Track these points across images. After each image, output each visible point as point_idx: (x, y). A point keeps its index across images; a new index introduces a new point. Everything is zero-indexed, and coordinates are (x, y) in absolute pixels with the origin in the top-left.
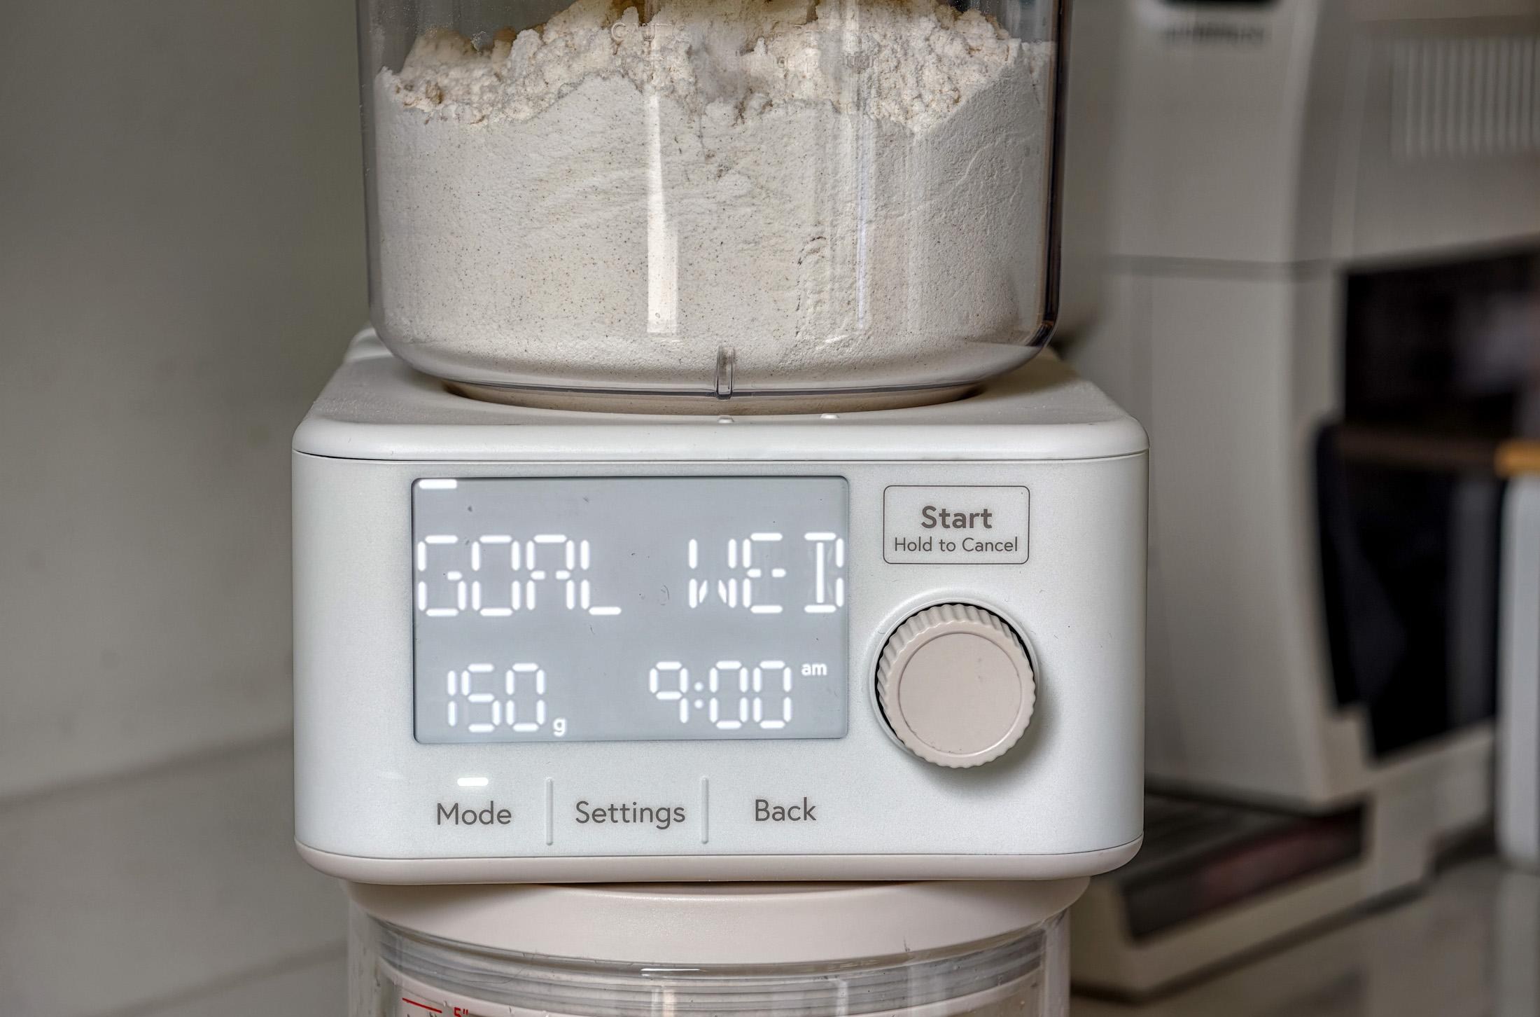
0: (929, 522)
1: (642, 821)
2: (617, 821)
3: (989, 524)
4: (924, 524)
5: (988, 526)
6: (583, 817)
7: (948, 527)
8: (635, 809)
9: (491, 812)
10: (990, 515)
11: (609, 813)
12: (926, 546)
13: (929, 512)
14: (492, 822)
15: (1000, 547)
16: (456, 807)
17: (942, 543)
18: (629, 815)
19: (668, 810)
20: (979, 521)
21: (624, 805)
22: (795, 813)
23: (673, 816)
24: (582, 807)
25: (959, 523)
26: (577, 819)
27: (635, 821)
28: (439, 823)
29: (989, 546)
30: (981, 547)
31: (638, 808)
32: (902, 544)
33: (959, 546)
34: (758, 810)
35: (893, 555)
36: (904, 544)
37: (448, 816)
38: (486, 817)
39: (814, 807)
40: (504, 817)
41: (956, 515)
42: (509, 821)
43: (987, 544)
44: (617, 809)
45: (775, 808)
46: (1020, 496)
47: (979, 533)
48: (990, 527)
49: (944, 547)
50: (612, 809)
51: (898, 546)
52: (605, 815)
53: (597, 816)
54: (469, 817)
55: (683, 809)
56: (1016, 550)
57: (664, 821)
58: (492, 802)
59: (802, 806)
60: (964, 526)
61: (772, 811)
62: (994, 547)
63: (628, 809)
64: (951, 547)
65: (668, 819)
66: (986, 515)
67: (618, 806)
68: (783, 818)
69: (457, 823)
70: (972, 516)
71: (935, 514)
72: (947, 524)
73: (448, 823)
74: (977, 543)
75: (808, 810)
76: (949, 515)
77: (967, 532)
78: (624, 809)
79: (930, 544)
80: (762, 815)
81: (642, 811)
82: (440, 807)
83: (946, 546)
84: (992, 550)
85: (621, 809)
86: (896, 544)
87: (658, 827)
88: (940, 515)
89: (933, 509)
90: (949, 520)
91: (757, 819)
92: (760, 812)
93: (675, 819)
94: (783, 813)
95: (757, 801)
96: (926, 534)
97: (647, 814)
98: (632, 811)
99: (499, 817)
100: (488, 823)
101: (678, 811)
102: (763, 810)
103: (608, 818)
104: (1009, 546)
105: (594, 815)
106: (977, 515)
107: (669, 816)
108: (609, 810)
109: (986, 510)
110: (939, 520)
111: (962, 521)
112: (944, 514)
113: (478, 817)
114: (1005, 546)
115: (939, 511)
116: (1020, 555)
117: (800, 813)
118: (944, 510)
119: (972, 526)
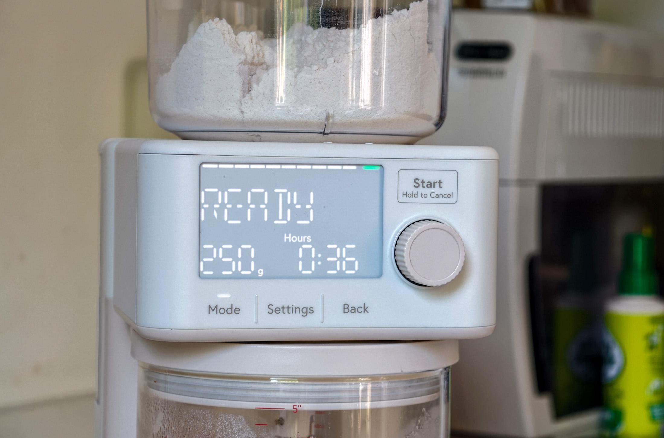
0: (417, 185)
1: (296, 313)
2: (285, 313)
3: (441, 186)
4: (414, 186)
5: (440, 187)
6: (271, 311)
7: (424, 187)
8: (293, 308)
9: (232, 309)
10: (442, 182)
11: (282, 310)
12: (415, 195)
13: (417, 181)
14: (232, 313)
15: (445, 196)
16: (217, 306)
17: (422, 194)
18: (290, 310)
19: (307, 308)
20: (437, 185)
21: (288, 306)
22: (360, 310)
23: (309, 311)
24: (270, 307)
25: (429, 186)
26: (268, 312)
27: (293, 313)
28: (209, 314)
29: (441, 196)
30: (438, 196)
31: (294, 307)
32: (405, 194)
33: (429, 195)
34: (344, 308)
35: (401, 199)
36: (406, 194)
37: (213, 311)
38: (229, 311)
39: (368, 307)
40: (237, 311)
41: (428, 182)
42: (239, 313)
43: (440, 195)
44: (285, 308)
45: (351, 308)
46: (454, 174)
47: (437, 190)
48: (441, 187)
49: (423, 196)
50: (283, 308)
51: (404, 195)
52: (280, 310)
53: (277, 311)
54: (222, 311)
55: (313, 308)
56: (452, 198)
57: (305, 313)
58: (232, 305)
59: (363, 307)
60: (431, 187)
61: (350, 309)
62: (443, 196)
63: (290, 308)
64: (426, 196)
65: (307, 312)
66: (440, 182)
67: (286, 306)
68: (355, 312)
69: (217, 314)
70: (434, 183)
71: (419, 182)
72: (424, 186)
73: (213, 314)
74: (436, 194)
75: (365, 308)
76: (425, 182)
77: (432, 190)
78: (288, 308)
79: (417, 194)
80: (346, 310)
81: (296, 308)
82: (210, 306)
83: (424, 196)
84: (442, 197)
85: (287, 308)
86: (403, 194)
87: (302, 315)
88: (421, 182)
89: (419, 180)
90: (425, 185)
91: (344, 312)
92: (345, 309)
93: (309, 312)
94: (355, 310)
95: (344, 305)
96: (415, 190)
97: (298, 310)
98: (291, 308)
99: (235, 311)
100: (230, 314)
101: (311, 309)
102: (347, 309)
103: (281, 311)
104: (449, 196)
105: (275, 311)
106: (436, 182)
107: (307, 311)
108: (282, 308)
109: (440, 181)
110: (421, 184)
111: (430, 185)
112: (423, 182)
113: (226, 311)
114: (448, 196)
115: (421, 181)
116: (453, 200)
117: (362, 310)
118: (423, 180)
119: (434, 187)
